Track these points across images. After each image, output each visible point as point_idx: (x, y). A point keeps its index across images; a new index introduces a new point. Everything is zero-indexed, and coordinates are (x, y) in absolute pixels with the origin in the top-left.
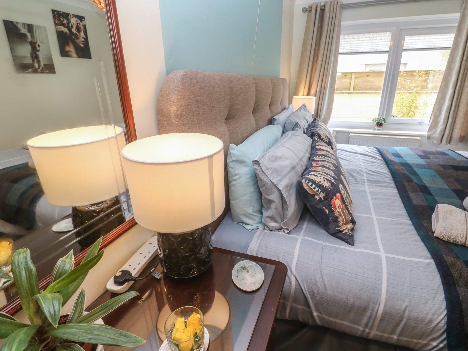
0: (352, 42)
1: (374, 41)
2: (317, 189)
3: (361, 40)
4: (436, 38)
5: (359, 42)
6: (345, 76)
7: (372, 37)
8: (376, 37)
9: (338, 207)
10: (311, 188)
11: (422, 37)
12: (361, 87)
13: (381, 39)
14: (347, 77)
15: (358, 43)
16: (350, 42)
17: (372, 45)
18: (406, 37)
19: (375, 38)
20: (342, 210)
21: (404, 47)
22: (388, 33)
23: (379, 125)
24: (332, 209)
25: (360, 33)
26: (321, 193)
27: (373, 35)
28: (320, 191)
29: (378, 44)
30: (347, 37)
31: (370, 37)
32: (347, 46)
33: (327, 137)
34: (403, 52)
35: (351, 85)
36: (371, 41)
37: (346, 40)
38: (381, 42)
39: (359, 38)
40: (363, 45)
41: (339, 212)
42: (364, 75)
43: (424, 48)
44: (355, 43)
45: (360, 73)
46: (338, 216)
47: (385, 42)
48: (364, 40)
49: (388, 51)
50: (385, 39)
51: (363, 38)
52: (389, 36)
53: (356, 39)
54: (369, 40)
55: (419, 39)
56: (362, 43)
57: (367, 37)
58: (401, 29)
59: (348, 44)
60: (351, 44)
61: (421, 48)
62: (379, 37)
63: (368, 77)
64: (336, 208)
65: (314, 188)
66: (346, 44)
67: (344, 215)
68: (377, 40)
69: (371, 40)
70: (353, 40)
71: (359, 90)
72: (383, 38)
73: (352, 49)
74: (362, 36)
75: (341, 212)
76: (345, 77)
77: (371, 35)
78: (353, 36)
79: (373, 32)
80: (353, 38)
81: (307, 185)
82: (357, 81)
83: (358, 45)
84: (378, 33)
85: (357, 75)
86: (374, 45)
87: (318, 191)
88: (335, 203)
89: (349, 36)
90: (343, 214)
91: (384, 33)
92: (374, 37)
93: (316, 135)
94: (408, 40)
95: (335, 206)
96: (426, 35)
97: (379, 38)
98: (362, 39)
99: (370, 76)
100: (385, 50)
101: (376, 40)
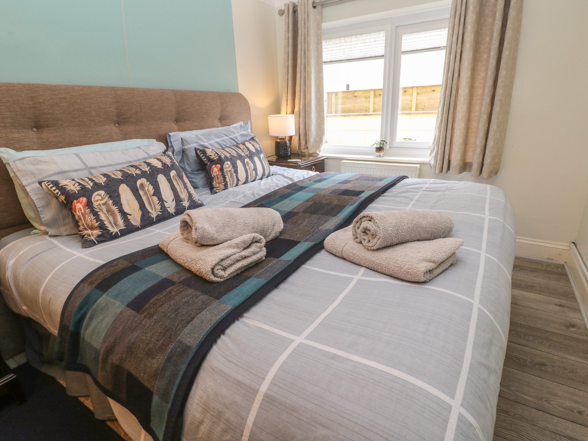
0: (344, 47)
1: (368, 44)
2: (57, 191)
3: (353, 44)
4: (439, 35)
5: (351, 46)
6: (405, 91)
7: (364, 40)
8: (370, 39)
9: (79, 211)
10: (51, 190)
11: (422, 34)
12: (425, 106)
13: (375, 41)
14: (407, 93)
15: (351, 48)
16: (342, 48)
17: (366, 49)
18: (404, 36)
19: (368, 41)
20: (82, 214)
21: (402, 49)
22: (382, 32)
23: (380, 149)
24: (73, 213)
25: (352, 36)
26: (61, 196)
27: (365, 36)
28: (59, 193)
29: (372, 48)
30: (339, 42)
31: (363, 40)
32: (340, 52)
33: (218, 154)
34: (402, 56)
35: (412, 103)
36: (364, 45)
37: (337, 45)
38: (375, 44)
39: (351, 41)
40: (356, 50)
41: (79, 216)
42: (428, 89)
43: (427, 48)
44: (348, 48)
45: (423, 87)
46: (78, 220)
47: (380, 44)
48: (356, 44)
49: (383, 56)
50: (380, 40)
51: (356, 41)
52: (383, 36)
53: (347, 43)
54: (362, 43)
55: (419, 38)
56: (355, 47)
57: (360, 39)
58: (396, 27)
59: (340, 49)
60: (343, 49)
61: (423, 48)
62: (372, 38)
63: (434, 92)
64: (76, 212)
65: (54, 190)
66: (338, 50)
67: (84, 220)
68: (371, 42)
69: (364, 43)
70: (345, 44)
71: (423, 109)
72: (377, 39)
73: (344, 55)
74: (354, 38)
75: (81, 216)
76: (404, 93)
77: (364, 37)
78: (344, 39)
79: (365, 33)
80: (346, 42)
81: (47, 187)
82: (420, 97)
83: (351, 51)
84: (371, 34)
85: (420, 90)
86: (368, 49)
87: (57, 193)
88: (75, 207)
89: (340, 40)
90: (83, 218)
91: (378, 33)
92: (367, 39)
93: (199, 151)
94: (406, 40)
95: (76, 210)
96: (427, 32)
97: (373, 40)
98: (355, 43)
99: (436, 90)
100: (381, 54)
101: (369, 42)
